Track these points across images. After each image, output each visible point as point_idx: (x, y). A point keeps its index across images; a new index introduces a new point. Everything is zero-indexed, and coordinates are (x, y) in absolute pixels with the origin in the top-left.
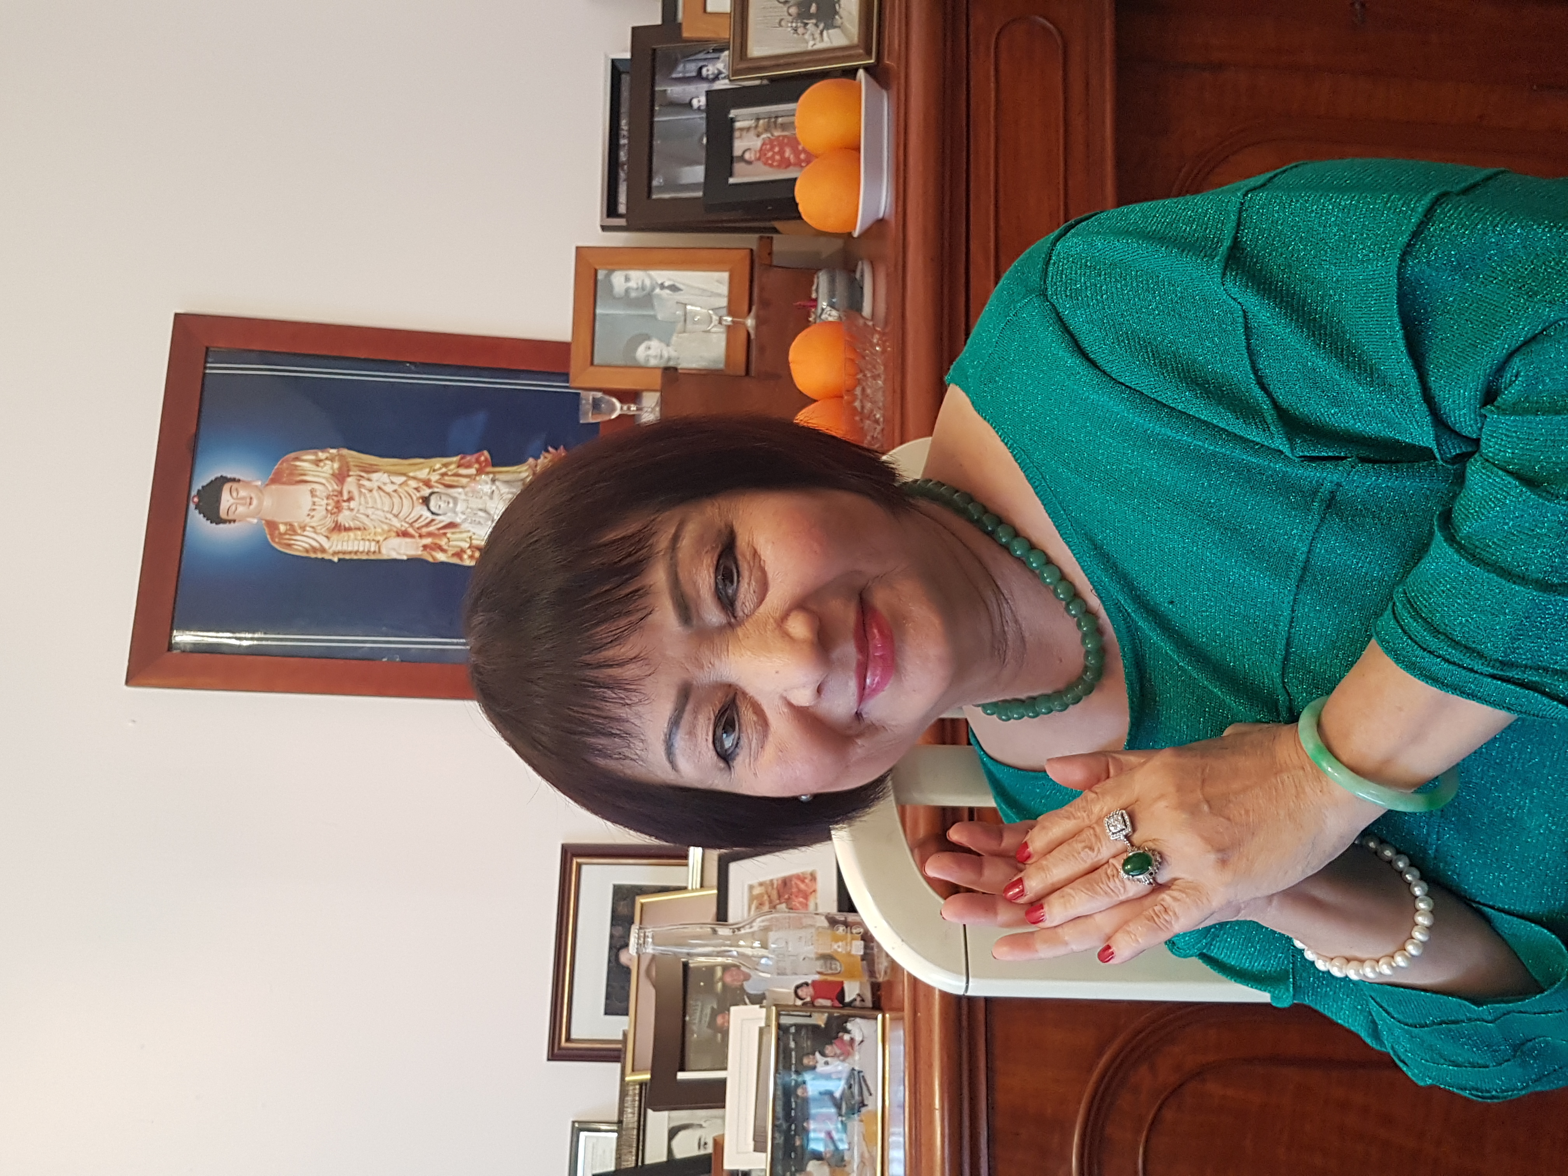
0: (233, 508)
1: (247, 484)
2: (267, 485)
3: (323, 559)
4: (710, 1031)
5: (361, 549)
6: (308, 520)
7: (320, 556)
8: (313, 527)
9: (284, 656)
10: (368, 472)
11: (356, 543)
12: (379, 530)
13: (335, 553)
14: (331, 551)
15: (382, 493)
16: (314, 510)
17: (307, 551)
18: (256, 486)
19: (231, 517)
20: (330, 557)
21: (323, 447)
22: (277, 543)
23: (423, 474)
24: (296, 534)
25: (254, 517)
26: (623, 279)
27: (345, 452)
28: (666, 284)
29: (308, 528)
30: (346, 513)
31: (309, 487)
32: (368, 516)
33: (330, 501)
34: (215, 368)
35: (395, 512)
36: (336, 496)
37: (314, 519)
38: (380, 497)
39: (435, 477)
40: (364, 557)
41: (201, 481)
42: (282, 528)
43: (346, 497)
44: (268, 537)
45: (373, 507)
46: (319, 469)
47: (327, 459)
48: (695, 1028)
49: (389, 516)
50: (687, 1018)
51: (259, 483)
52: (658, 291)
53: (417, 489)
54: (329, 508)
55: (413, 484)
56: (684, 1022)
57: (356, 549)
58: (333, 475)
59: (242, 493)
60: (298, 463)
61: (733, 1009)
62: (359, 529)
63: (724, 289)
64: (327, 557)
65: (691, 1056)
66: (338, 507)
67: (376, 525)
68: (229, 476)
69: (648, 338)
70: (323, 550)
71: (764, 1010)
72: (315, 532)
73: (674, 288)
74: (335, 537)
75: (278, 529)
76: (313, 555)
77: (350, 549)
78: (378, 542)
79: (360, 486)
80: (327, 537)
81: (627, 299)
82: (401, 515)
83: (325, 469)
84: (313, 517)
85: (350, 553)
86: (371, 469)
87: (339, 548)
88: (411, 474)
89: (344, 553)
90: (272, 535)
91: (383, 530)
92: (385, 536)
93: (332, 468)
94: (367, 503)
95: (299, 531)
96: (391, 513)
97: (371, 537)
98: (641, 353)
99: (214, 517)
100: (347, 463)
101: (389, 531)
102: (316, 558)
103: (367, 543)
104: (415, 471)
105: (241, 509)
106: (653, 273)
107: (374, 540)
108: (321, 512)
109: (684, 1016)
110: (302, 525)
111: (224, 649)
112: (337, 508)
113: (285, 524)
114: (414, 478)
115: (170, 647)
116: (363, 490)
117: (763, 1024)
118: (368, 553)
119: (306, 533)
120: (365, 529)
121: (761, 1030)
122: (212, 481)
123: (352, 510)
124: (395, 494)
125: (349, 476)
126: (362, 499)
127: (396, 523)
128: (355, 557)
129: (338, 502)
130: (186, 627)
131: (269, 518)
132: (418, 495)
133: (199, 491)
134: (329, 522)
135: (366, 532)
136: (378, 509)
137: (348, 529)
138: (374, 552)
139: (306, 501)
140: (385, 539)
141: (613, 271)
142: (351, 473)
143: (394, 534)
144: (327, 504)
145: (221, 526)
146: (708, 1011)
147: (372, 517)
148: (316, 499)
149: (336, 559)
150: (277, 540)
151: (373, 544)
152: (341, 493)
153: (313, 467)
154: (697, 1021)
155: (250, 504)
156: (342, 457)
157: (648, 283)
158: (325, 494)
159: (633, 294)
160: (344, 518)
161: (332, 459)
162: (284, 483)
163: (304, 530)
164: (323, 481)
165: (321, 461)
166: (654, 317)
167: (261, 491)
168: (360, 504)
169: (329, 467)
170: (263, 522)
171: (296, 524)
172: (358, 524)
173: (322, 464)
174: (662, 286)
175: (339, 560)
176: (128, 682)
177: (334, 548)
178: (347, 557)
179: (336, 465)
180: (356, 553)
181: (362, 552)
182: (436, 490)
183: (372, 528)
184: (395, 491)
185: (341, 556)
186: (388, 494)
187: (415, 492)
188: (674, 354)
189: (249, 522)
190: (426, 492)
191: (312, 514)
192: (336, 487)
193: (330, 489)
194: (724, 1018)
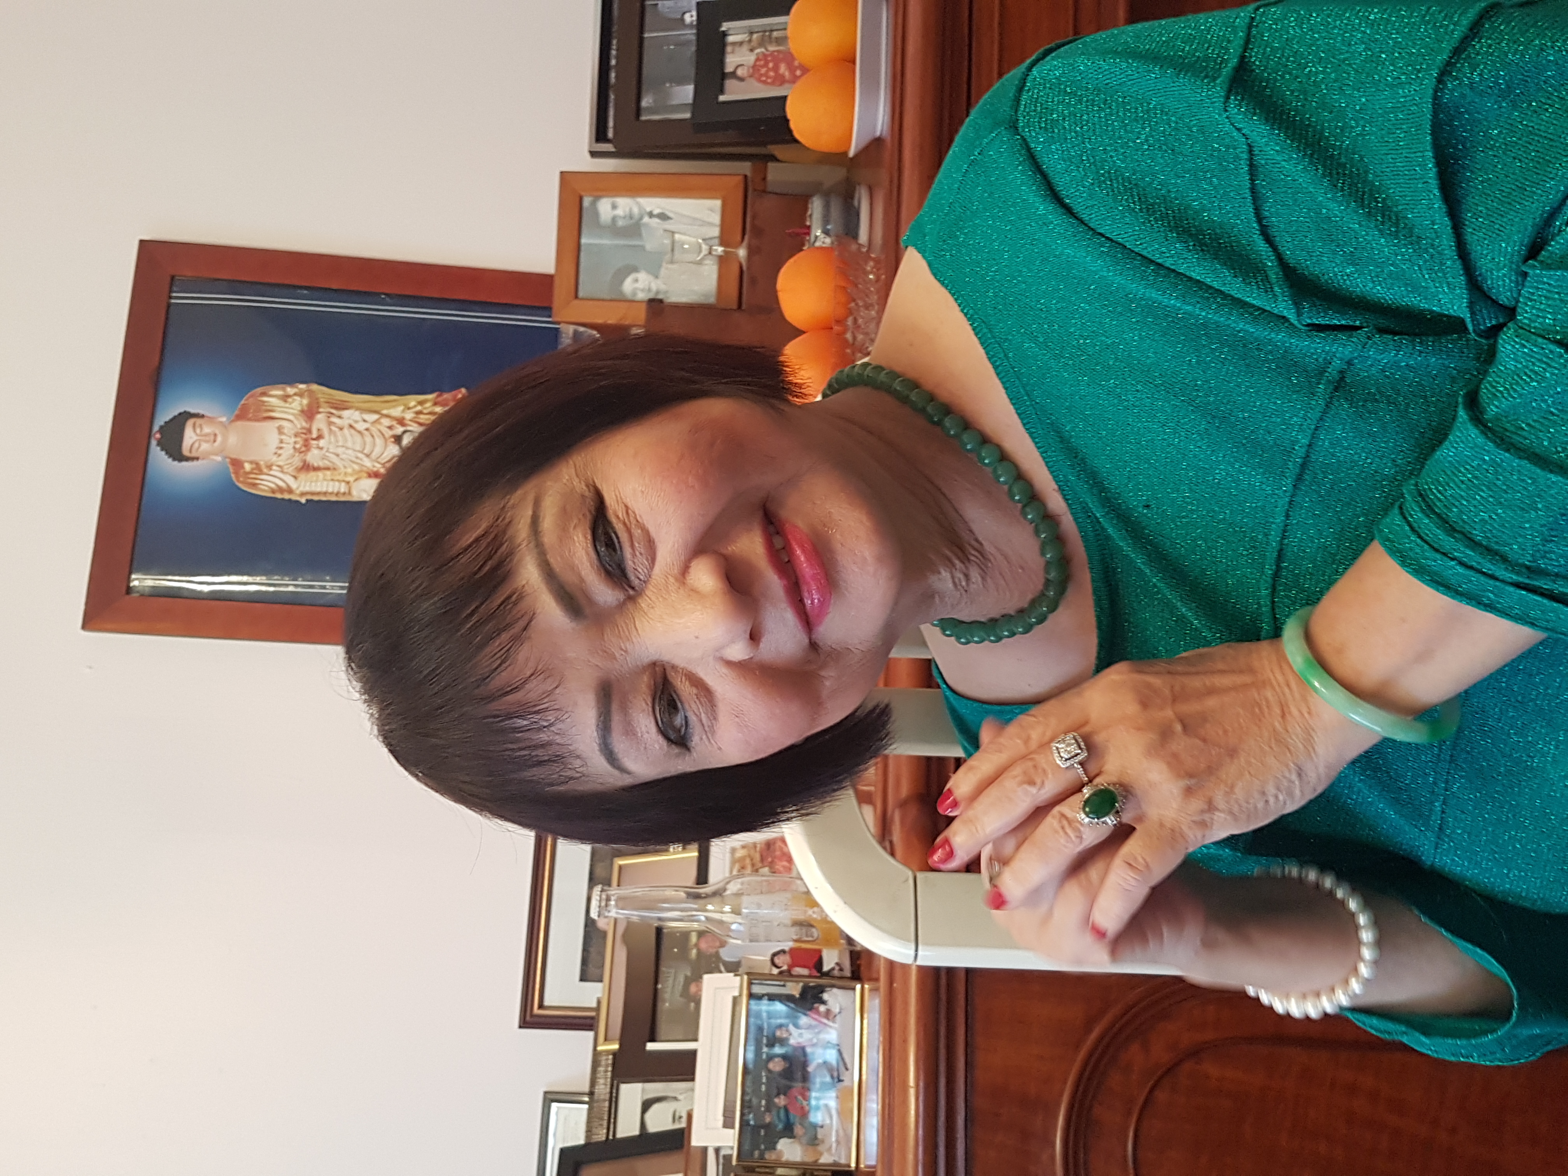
0: (196, 445)
1: (211, 420)
2: (233, 421)
3: (290, 500)
4: (682, 1000)
5: (330, 490)
6: (274, 458)
7: (287, 496)
8: (279, 466)
9: (249, 602)
10: (336, 408)
11: (325, 483)
12: (349, 470)
13: (303, 494)
14: (298, 492)
15: (353, 431)
16: (281, 448)
17: (273, 491)
18: (221, 422)
19: (194, 454)
20: (298, 499)
21: (291, 382)
22: (242, 482)
23: (397, 412)
24: (261, 473)
25: (217, 455)
26: (609, 207)
27: (315, 387)
28: (656, 212)
29: (274, 468)
30: (315, 452)
31: (277, 423)
32: (338, 455)
33: (298, 439)
34: (181, 298)
35: (365, 451)
36: (305, 434)
37: (280, 458)
38: (351, 435)
39: (409, 415)
40: (334, 498)
41: (163, 416)
42: (248, 467)
43: (314, 435)
44: (233, 476)
45: (343, 446)
46: (287, 405)
47: (295, 394)
48: (667, 996)
49: (360, 455)
50: (659, 986)
51: (224, 419)
52: (646, 219)
53: (390, 428)
54: (298, 446)
55: (386, 422)
56: (656, 991)
57: (324, 490)
58: (302, 411)
59: (207, 430)
60: (265, 399)
61: (706, 977)
62: (328, 469)
63: (716, 219)
64: (294, 497)
65: (663, 1027)
66: (307, 445)
67: (346, 464)
68: (192, 411)
69: (635, 270)
70: (290, 491)
71: (738, 978)
72: (282, 472)
73: (663, 217)
74: (302, 476)
75: (243, 467)
76: (279, 496)
77: (318, 489)
78: (348, 483)
79: (331, 423)
80: (295, 477)
81: (614, 229)
82: (374, 456)
83: (293, 405)
84: (280, 455)
85: (318, 494)
86: (341, 406)
87: (307, 489)
88: (385, 412)
89: (313, 494)
90: (236, 473)
91: (354, 470)
92: (356, 477)
93: (301, 404)
94: (337, 441)
95: (265, 470)
96: (362, 452)
97: (340, 478)
98: (628, 286)
99: (177, 455)
100: (317, 399)
101: (361, 471)
102: (283, 499)
103: (337, 483)
104: (387, 408)
105: (205, 446)
106: (643, 201)
107: (344, 481)
108: (288, 450)
109: (656, 982)
110: (269, 464)
111: (186, 594)
112: (305, 446)
113: (251, 462)
114: (387, 416)
115: (129, 590)
116: (333, 428)
117: (736, 994)
118: (337, 494)
119: (272, 473)
120: (335, 469)
121: (736, 1001)
122: (175, 417)
123: (321, 449)
124: (366, 433)
125: (320, 413)
126: (333, 439)
127: (368, 463)
128: (324, 499)
129: (307, 439)
130: (147, 569)
131: (234, 456)
132: (391, 433)
133: (161, 427)
134: (297, 461)
135: (336, 473)
136: (347, 448)
137: (317, 469)
138: (344, 494)
139: (273, 439)
140: (356, 480)
141: (597, 198)
142: (321, 410)
143: (365, 475)
144: (295, 443)
145: (184, 464)
146: (681, 979)
147: (344, 456)
148: (283, 437)
149: (303, 501)
150: (241, 479)
151: (343, 484)
152: (309, 431)
153: (282, 404)
154: (669, 990)
155: (215, 441)
156: (311, 393)
157: (636, 210)
158: (293, 432)
159: (620, 223)
160: (314, 457)
161: (300, 395)
162: (249, 420)
163: (271, 469)
164: (291, 417)
165: (289, 396)
166: (643, 247)
167: (225, 427)
168: (330, 443)
169: (298, 404)
170: (228, 460)
171: (262, 463)
172: (327, 463)
173: (290, 400)
174: (651, 215)
175: (307, 501)
176: (85, 626)
177: (302, 489)
178: (316, 498)
179: (305, 401)
180: (325, 493)
181: (331, 493)
182: (409, 428)
183: (341, 467)
184: (367, 429)
185: (309, 497)
186: (359, 432)
187: (388, 430)
188: (663, 287)
189: (213, 460)
190: (399, 430)
191: (280, 452)
192: (304, 424)
193: (299, 426)
194: (697, 986)
